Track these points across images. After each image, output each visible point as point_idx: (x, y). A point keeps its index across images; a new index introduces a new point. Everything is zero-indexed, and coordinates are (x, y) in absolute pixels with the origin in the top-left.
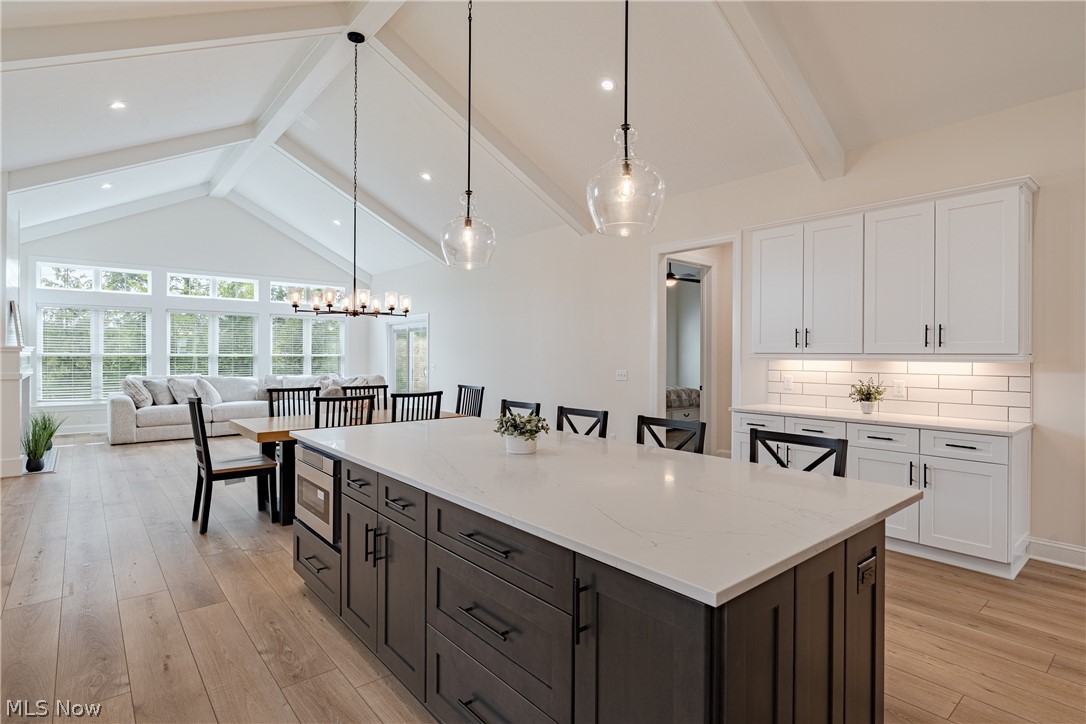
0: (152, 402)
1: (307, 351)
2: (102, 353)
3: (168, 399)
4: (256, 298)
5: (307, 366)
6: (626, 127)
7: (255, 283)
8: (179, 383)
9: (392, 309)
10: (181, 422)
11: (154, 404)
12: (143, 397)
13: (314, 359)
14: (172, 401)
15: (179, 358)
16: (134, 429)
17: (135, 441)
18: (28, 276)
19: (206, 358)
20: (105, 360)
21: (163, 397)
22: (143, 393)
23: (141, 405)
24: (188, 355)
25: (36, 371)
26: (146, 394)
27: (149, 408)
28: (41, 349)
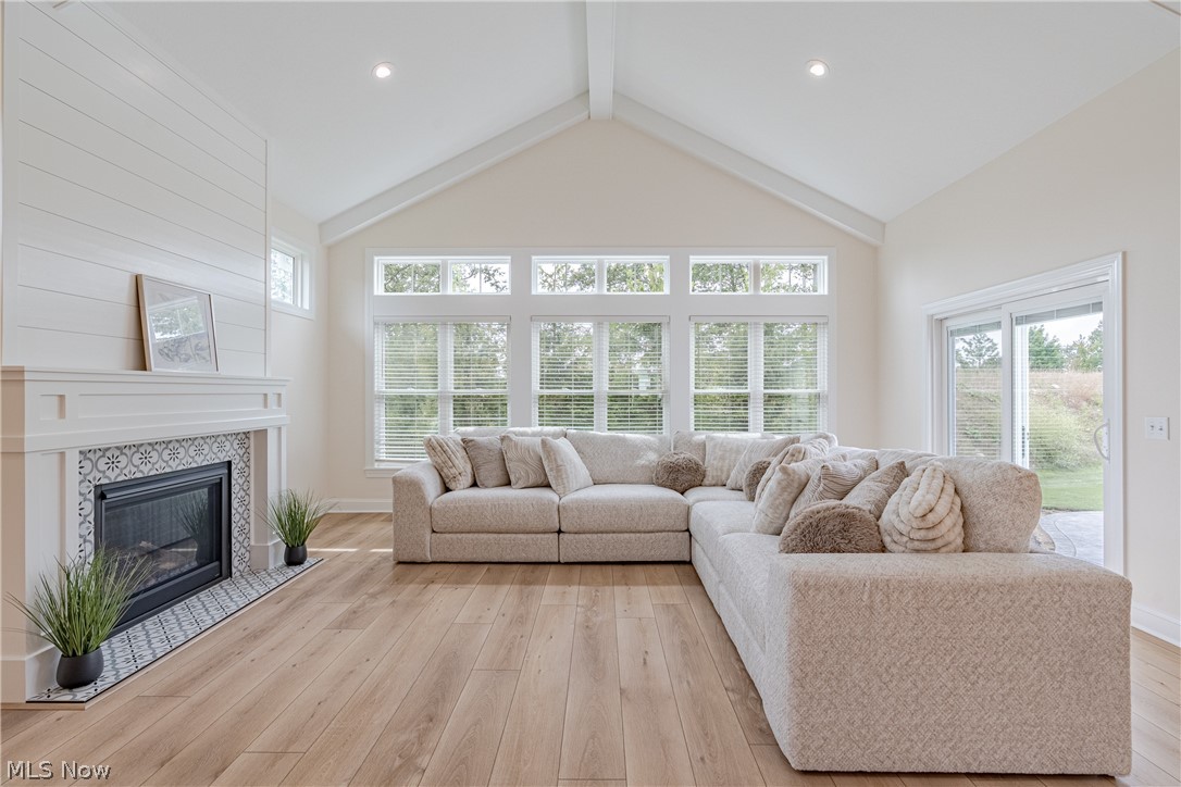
0: (469, 481)
1: (756, 386)
2: (451, 389)
3: (497, 474)
4: (666, 290)
5: (756, 414)
7: (663, 260)
8: (516, 445)
10: (504, 528)
11: (474, 485)
12: (453, 471)
13: (769, 398)
14: (504, 481)
15: (550, 397)
16: (428, 535)
17: (430, 560)
18: (366, 278)
19: (591, 398)
20: (456, 399)
21: (490, 472)
22: (456, 462)
23: (452, 485)
24: (565, 391)
25: (372, 416)
26: (462, 464)
27: (462, 493)
28: (380, 385)
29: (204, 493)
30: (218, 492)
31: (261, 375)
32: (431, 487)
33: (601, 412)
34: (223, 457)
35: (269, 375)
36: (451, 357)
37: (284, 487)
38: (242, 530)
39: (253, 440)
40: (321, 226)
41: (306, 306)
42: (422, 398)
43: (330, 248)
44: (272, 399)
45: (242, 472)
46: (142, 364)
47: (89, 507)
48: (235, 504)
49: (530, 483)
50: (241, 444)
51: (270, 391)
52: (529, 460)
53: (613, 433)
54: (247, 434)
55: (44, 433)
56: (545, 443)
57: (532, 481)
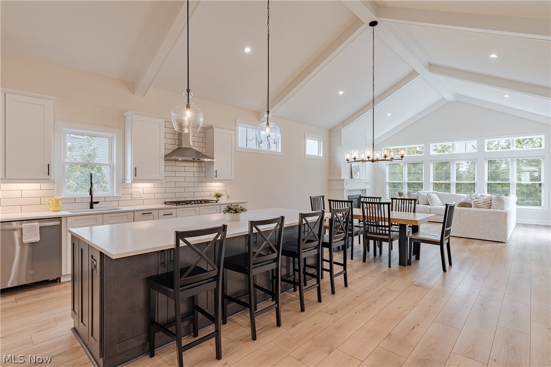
2: (407, 181)
6: (188, 91)
8: (421, 195)
9: (385, 157)
15: (436, 183)
20: (408, 184)
24: (441, 182)
25: (385, 188)
28: (387, 180)
33: (453, 189)
34: (360, 194)
36: (407, 172)
39: (364, 191)
42: (400, 183)
46: (352, 178)
47: (348, 198)
51: (366, 182)
52: (424, 198)
55: (346, 188)
56: (427, 194)
57: (425, 203)
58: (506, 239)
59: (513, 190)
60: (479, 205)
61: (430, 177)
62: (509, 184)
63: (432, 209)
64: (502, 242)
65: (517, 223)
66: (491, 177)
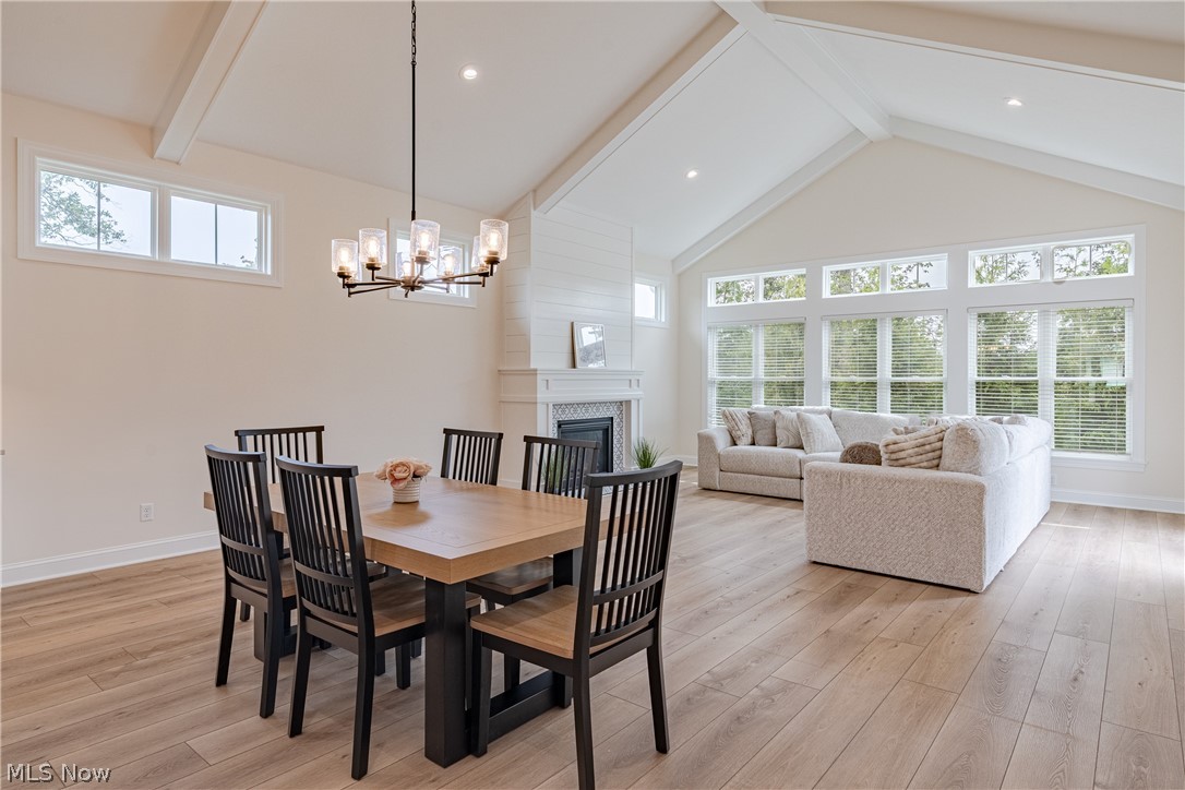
0: (750, 441)
2: (762, 377)
3: (769, 436)
8: (783, 417)
10: (763, 471)
11: (753, 444)
12: (739, 433)
14: (773, 442)
16: (717, 473)
17: (719, 488)
18: (702, 295)
19: (874, 384)
20: (765, 385)
21: (762, 435)
22: (741, 427)
23: (738, 442)
24: (852, 378)
25: (706, 396)
26: (745, 430)
27: (744, 447)
28: (713, 372)
29: (600, 434)
30: (607, 433)
31: (629, 368)
32: (722, 444)
33: (885, 397)
34: (609, 415)
35: (634, 369)
36: (761, 351)
37: (641, 435)
38: (618, 457)
39: (624, 405)
40: (673, 261)
41: (663, 320)
42: (741, 383)
43: (680, 275)
44: (634, 383)
45: (619, 424)
46: (574, 366)
47: (556, 429)
48: (615, 442)
49: (790, 444)
50: (618, 408)
51: (633, 378)
52: (791, 428)
53: (895, 416)
54: (621, 402)
55: (542, 395)
56: (798, 415)
57: (791, 443)
58: (980, 578)
59: (1047, 401)
60: (902, 454)
61: (823, 362)
62: (1036, 383)
63: (806, 461)
64: (968, 591)
65: (1053, 504)
66: (990, 365)
